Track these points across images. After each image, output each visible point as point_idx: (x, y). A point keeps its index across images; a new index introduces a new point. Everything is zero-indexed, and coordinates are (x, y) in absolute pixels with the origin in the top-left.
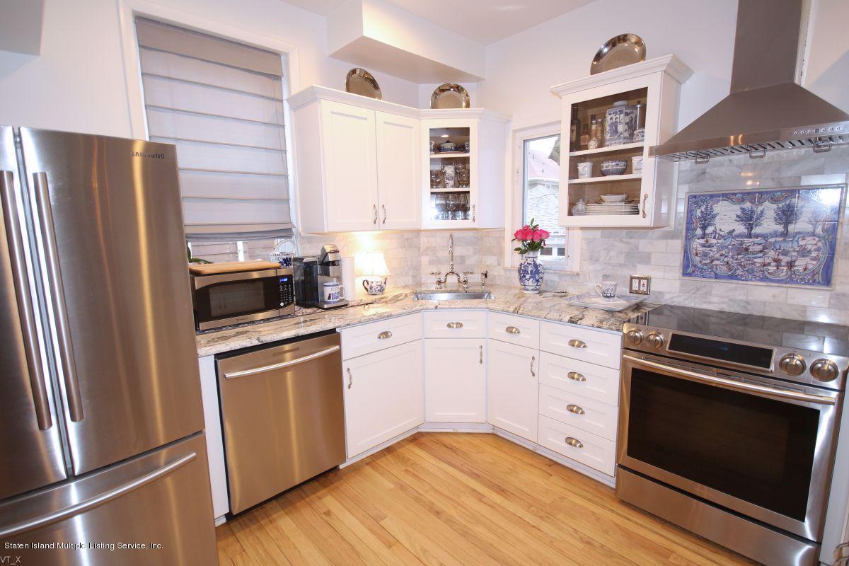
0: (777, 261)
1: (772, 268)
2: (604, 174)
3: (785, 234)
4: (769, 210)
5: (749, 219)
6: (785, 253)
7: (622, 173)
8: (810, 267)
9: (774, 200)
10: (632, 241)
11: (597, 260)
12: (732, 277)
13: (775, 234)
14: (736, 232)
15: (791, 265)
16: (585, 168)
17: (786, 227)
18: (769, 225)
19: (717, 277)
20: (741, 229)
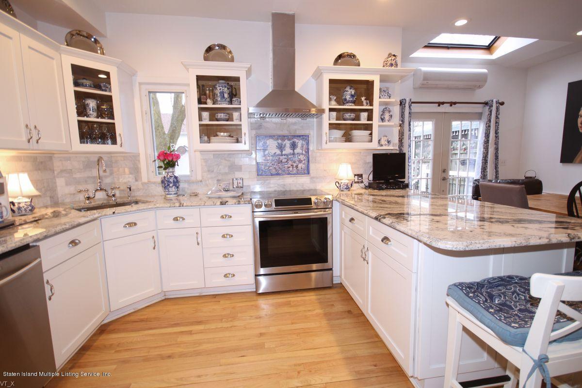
0: (292, 165)
1: (291, 169)
2: (217, 120)
3: (294, 154)
4: (287, 143)
5: (281, 147)
6: (294, 162)
7: (227, 120)
8: (303, 167)
9: (289, 140)
10: (231, 159)
11: (213, 172)
12: (278, 174)
13: (290, 154)
14: (277, 154)
15: (297, 167)
16: (206, 115)
17: (294, 151)
18: (288, 150)
19: (272, 175)
20: (278, 152)
